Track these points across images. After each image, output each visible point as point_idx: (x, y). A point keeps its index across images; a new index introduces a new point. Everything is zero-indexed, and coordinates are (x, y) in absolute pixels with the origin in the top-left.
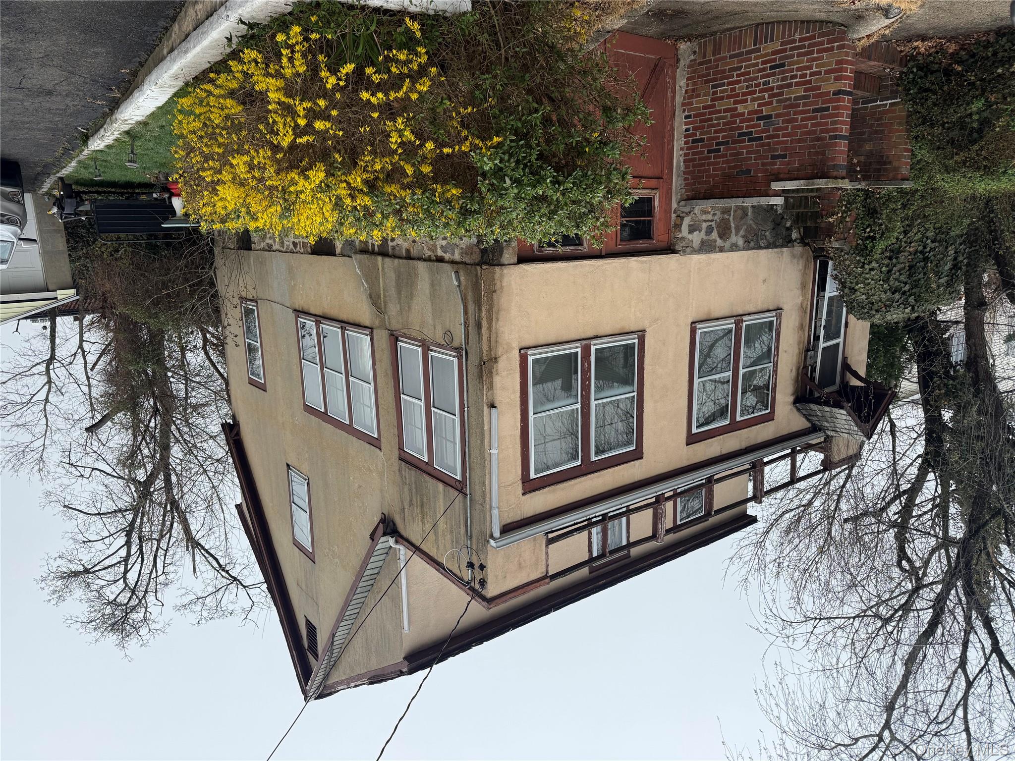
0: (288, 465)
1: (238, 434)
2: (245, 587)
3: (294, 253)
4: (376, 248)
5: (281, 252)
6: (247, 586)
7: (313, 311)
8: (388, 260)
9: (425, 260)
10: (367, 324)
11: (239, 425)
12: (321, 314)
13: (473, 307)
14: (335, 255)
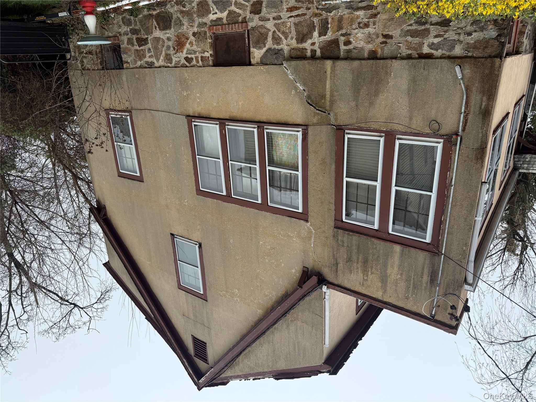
0: (172, 235)
1: (105, 214)
2: (82, 308)
3: (187, 67)
4: (318, 53)
5: (169, 67)
6: (84, 308)
7: (214, 115)
8: (341, 64)
9: (402, 58)
10: (299, 121)
11: (105, 208)
12: (227, 118)
13: (478, 98)
14: (250, 64)
